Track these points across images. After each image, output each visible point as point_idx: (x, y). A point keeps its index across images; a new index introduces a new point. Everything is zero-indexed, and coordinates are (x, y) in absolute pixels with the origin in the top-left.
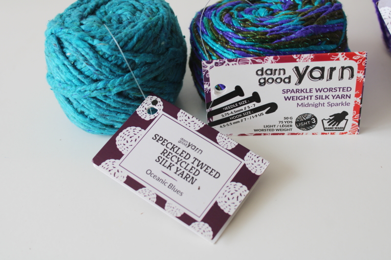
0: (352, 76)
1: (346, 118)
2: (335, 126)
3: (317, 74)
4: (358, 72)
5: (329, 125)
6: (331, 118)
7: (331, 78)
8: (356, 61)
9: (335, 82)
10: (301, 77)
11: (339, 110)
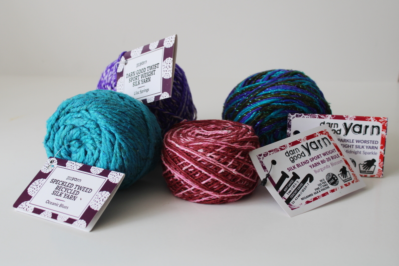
0: (379, 133)
1: (375, 164)
2: (367, 170)
3: (357, 129)
4: (383, 131)
5: (364, 169)
6: (365, 163)
7: (365, 133)
8: (381, 122)
9: (368, 137)
10: (347, 130)
11: (370, 158)
